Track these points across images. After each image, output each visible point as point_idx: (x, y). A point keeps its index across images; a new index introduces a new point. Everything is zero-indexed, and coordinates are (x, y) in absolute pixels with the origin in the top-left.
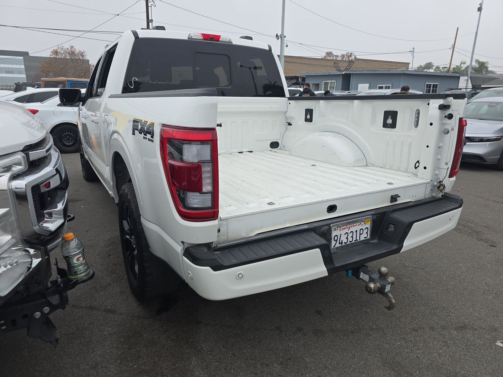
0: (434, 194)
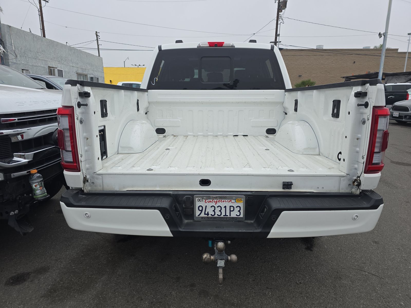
0: (353, 190)
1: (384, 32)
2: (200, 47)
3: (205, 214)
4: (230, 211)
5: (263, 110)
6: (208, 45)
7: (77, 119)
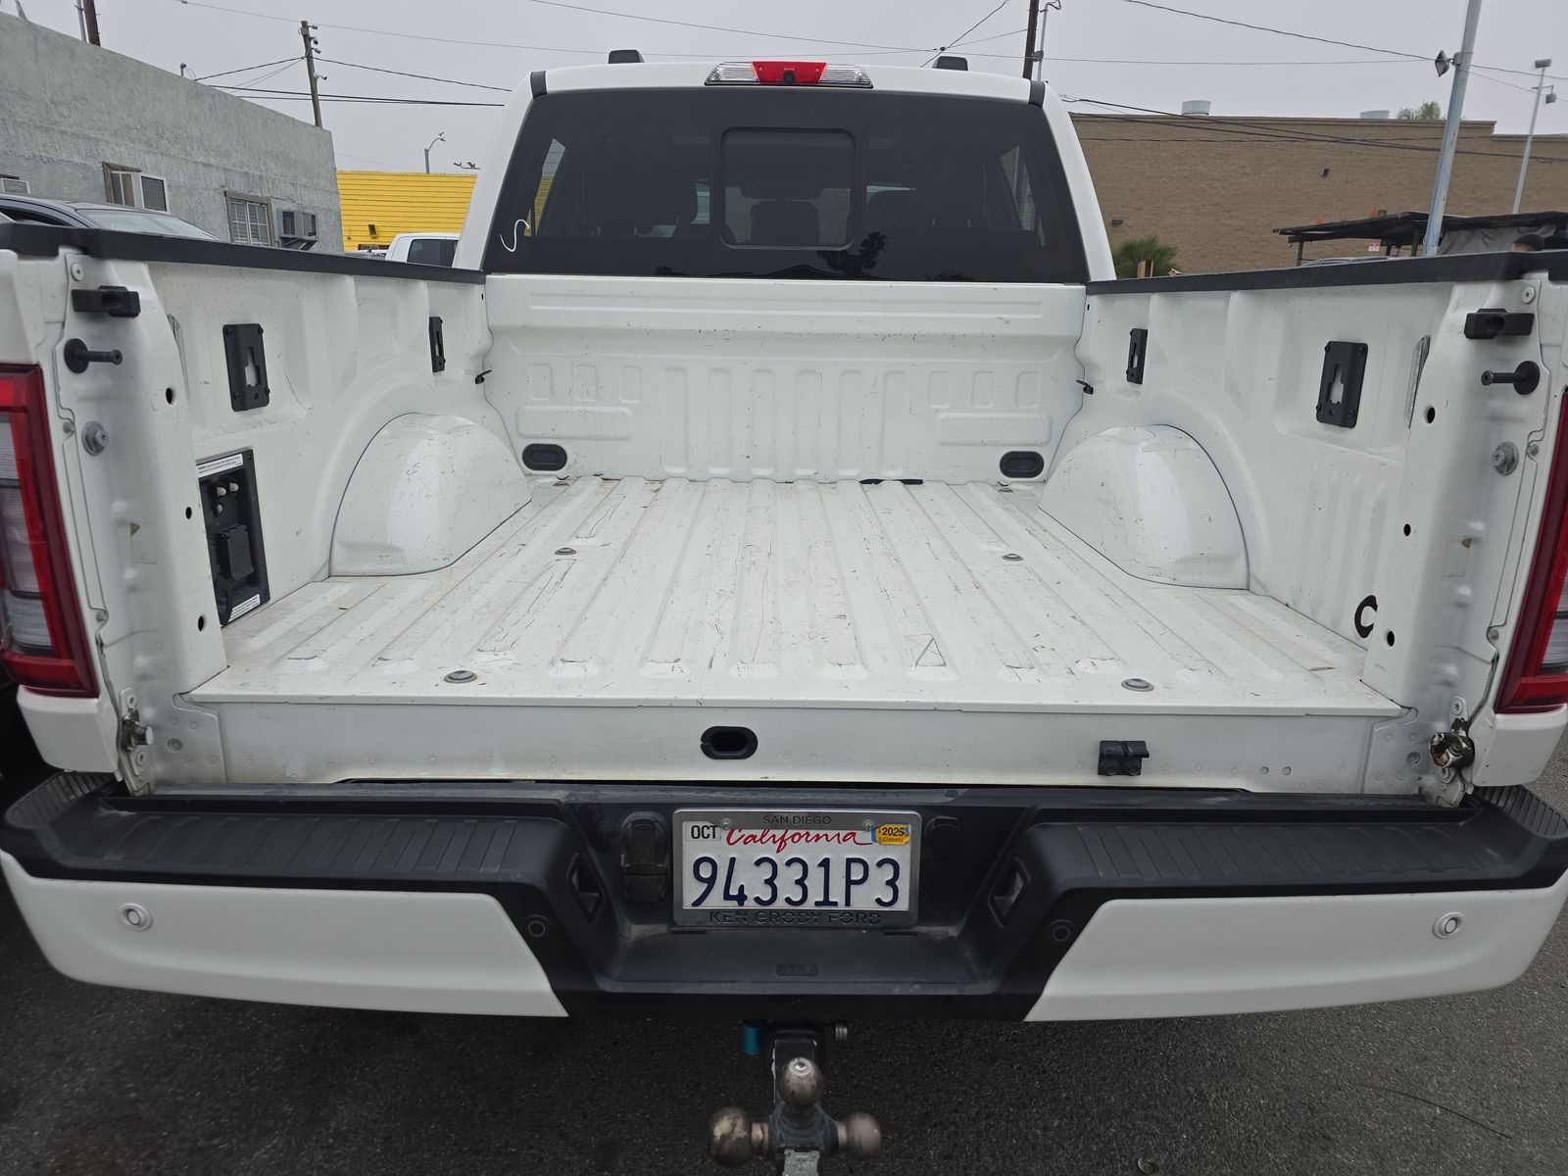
0: (1430, 781)
1: (1459, 50)
2: (718, 82)
3: (727, 896)
4: (849, 883)
5: (991, 373)
6: (755, 78)
7: (69, 429)
